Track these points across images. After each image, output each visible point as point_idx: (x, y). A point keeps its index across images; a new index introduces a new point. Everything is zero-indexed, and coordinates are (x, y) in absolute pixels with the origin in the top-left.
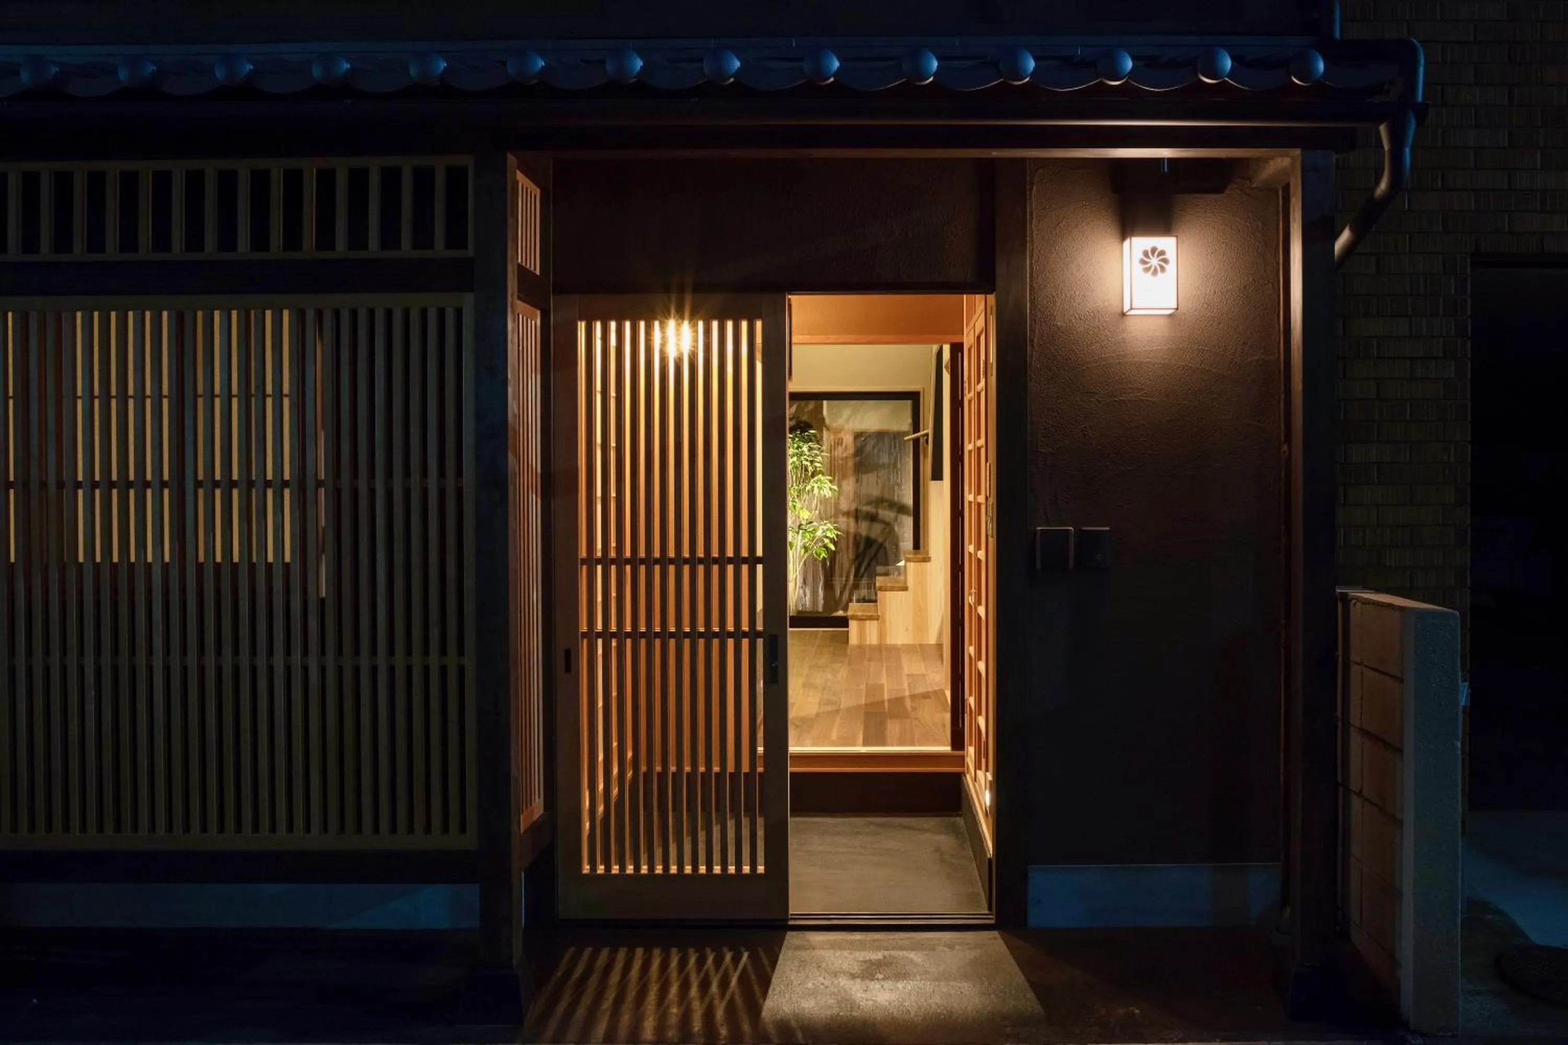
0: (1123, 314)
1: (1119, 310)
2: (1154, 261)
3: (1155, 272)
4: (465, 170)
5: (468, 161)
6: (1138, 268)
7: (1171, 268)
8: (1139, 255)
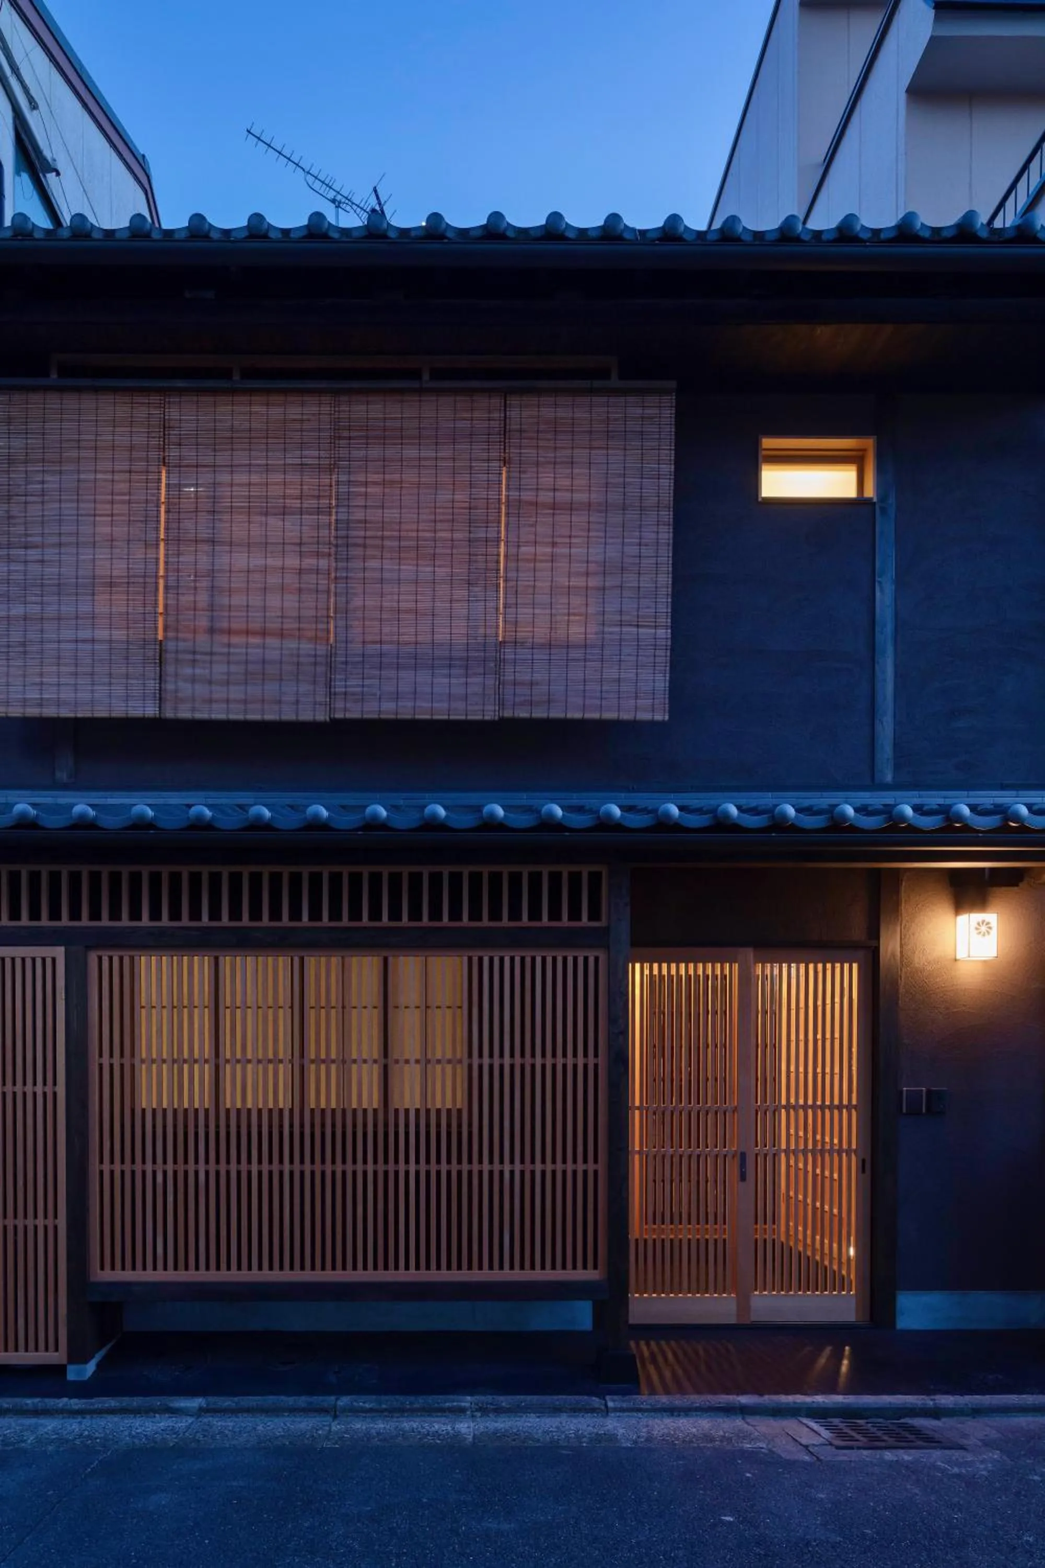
0: (956, 960)
1: (953, 957)
2: (983, 928)
3: (984, 935)
4: (600, 873)
5: (603, 869)
6: (974, 932)
7: (994, 932)
8: (974, 924)
